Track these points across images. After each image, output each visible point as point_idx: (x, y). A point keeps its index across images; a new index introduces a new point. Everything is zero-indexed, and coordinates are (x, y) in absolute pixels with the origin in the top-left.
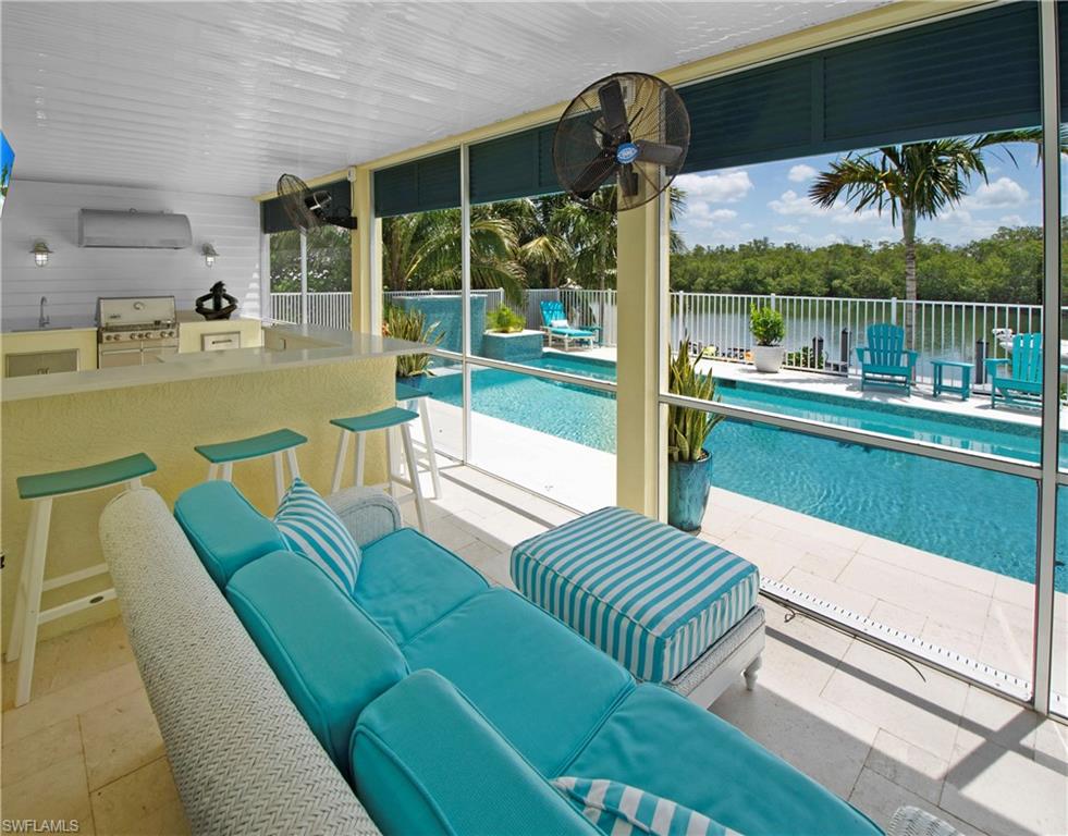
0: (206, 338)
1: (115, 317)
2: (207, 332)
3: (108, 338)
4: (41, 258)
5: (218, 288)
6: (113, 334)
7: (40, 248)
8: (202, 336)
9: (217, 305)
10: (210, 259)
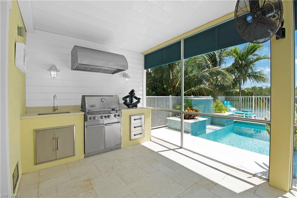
0: (132, 117)
1: (92, 106)
2: (132, 114)
3: (90, 118)
4: (53, 73)
5: (132, 92)
6: (92, 116)
7: (53, 68)
8: (130, 116)
9: (131, 101)
10: (127, 79)
